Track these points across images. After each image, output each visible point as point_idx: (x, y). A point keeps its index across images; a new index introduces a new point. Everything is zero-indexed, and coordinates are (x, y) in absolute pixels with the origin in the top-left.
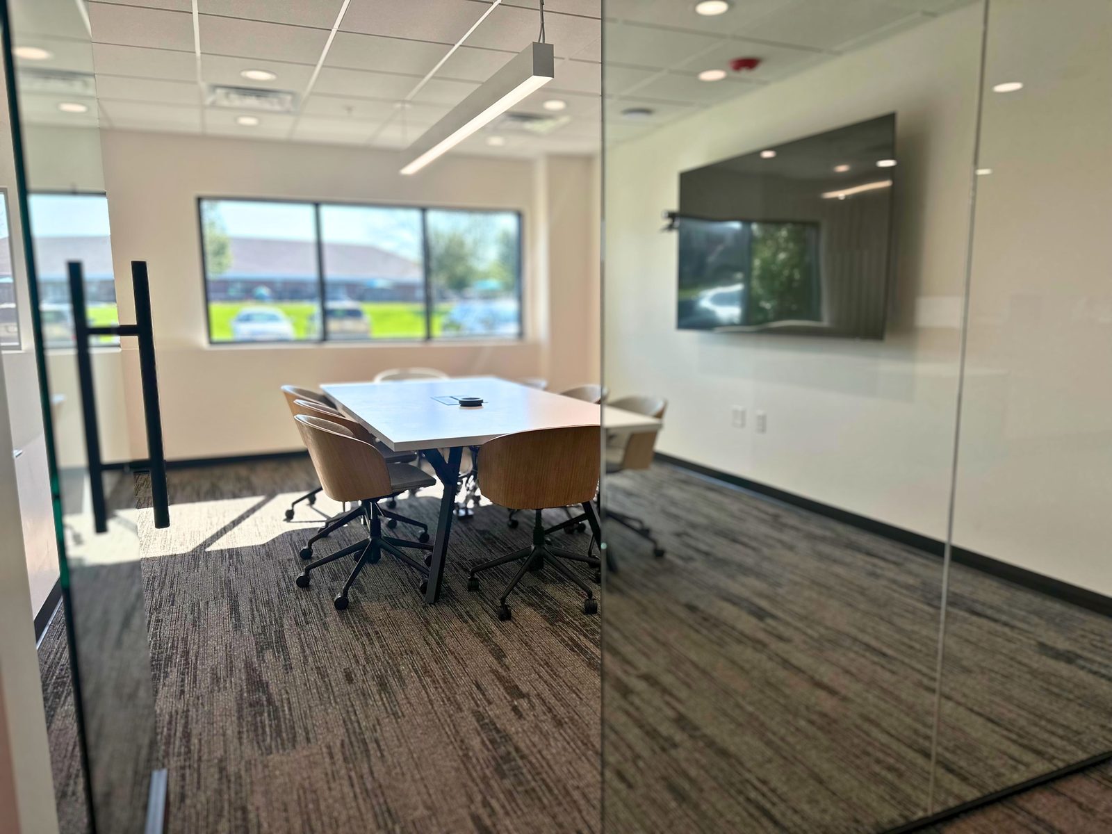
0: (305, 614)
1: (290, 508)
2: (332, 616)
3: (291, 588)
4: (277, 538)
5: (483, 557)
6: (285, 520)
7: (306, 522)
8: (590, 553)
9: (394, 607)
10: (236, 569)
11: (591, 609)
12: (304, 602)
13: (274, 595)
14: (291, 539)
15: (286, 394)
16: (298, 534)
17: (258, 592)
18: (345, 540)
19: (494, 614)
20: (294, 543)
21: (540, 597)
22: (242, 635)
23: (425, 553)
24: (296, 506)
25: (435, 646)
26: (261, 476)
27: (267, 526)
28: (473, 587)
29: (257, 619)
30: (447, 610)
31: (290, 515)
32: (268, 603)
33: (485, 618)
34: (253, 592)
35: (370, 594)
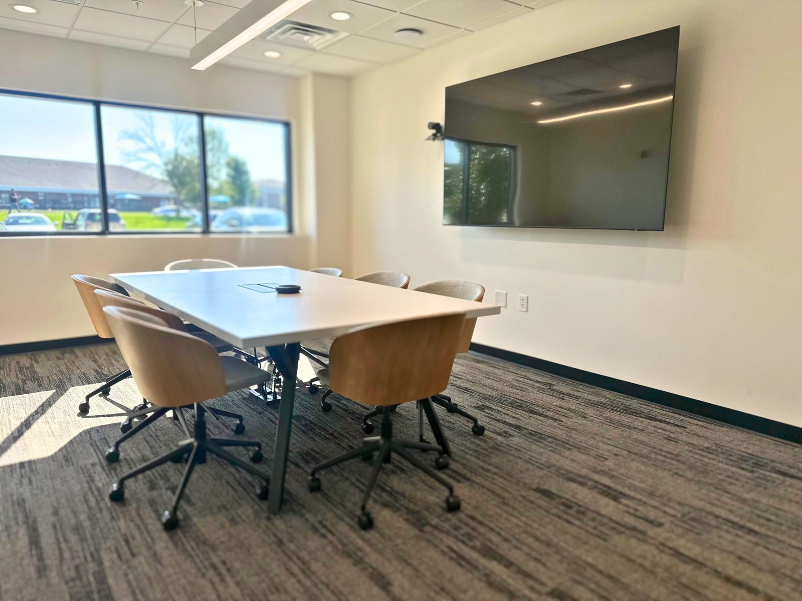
0: (127, 541)
1: (85, 402)
2: (162, 541)
3: (102, 505)
4: (75, 438)
5: (309, 447)
6: (79, 415)
7: (104, 416)
8: (421, 437)
9: (233, 521)
10: (30, 482)
11: (453, 507)
12: (122, 523)
13: (83, 517)
14: (91, 439)
15: (77, 283)
16: (98, 431)
17: (62, 512)
18: (151, 436)
19: (352, 523)
20: (95, 442)
21: (390, 494)
22: (49, 585)
23: (248, 450)
24: (90, 399)
25: (301, 576)
26: (45, 365)
27: (60, 423)
28: (315, 487)
29: (67, 555)
30: (296, 521)
31: (84, 409)
32: (77, 528)
33: (343, 528)
34: (56, 513)
35: (200, 505)
